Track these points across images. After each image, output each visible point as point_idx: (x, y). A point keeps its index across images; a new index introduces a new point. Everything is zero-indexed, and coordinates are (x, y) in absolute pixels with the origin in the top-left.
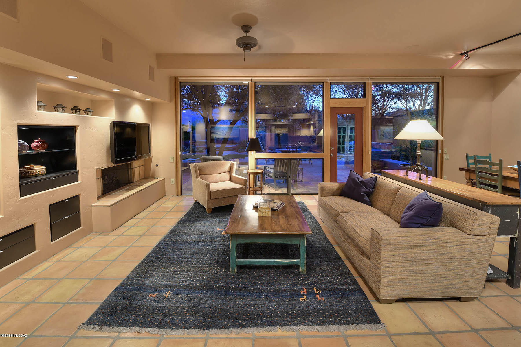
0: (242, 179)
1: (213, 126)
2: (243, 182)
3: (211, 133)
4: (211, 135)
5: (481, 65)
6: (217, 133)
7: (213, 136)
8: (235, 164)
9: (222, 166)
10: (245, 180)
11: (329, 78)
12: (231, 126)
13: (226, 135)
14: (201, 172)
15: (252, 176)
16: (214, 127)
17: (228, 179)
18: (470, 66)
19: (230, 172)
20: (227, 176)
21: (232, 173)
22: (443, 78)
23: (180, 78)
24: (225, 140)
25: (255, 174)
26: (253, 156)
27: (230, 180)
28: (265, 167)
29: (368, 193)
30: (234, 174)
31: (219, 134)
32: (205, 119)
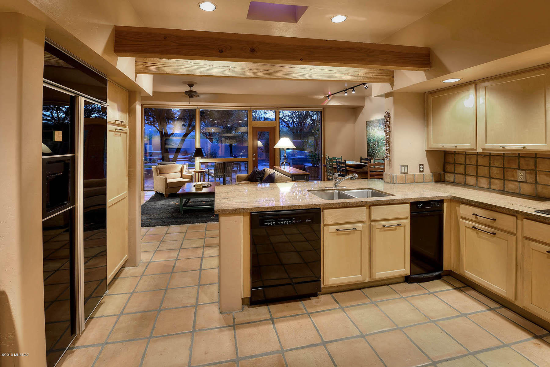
0: (190, 175)
1: (167, 138)
2: (190, 178)
3: (166, 144)
4: (165, 147)
5: (339, 102)
6: (171, 144)
7: (167, 146)
8: (185, 166)
9: (175, 167)
10: (192, 176)
11: (251, 108)
12: (183, 138)
13: (179, 146)
14: (160, 172)
15: (197, 174)
16: (169, 139)
17: (180, 177)
18: (333, 103)
19: (181, 171)
20: (179, 174)
21: (183, 172)
22: (324, 108)
23: (144, 106)
24: (178, 151)
25: (199, 172)
26: (198, 160)
27: (182, 177)
28: (209, 170)
29: (260, 177)
30: (184, 173)
31: (172, 145)
32: (161, 132)
